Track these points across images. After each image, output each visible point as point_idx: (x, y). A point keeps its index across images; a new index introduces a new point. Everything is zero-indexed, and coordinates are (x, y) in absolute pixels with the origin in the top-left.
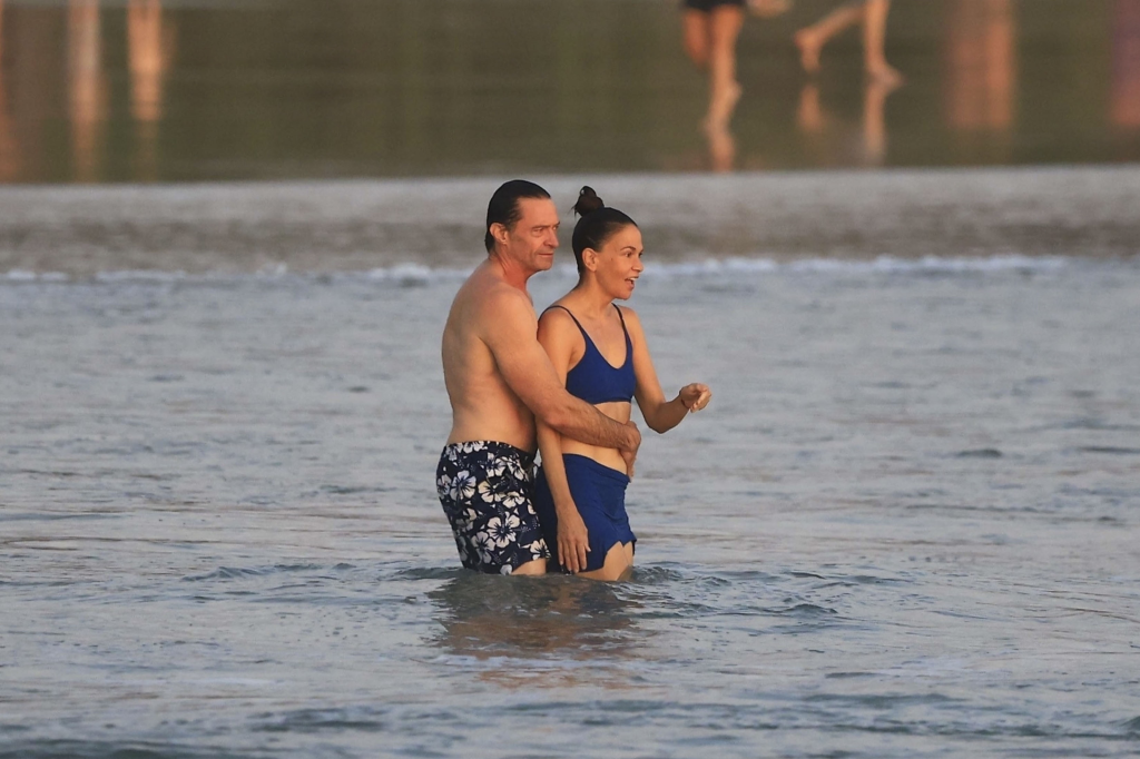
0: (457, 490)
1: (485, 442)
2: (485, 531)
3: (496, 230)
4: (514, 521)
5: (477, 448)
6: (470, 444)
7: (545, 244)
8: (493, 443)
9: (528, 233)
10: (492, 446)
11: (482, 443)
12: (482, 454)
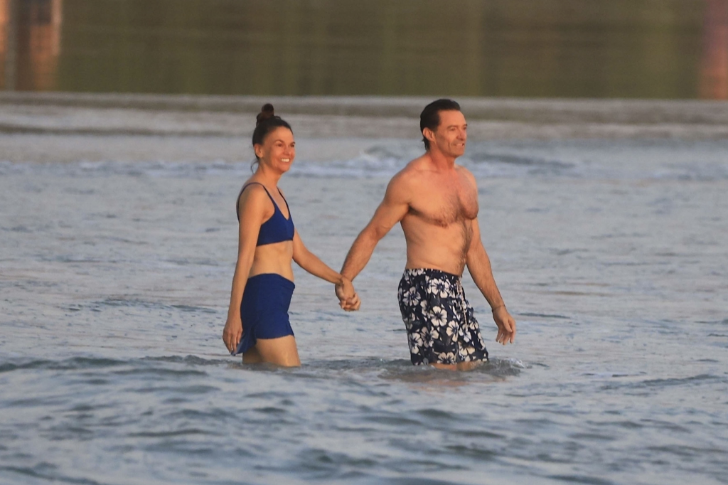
0: (409, 299)
1: (424, 270)
2: (419, 333)
3: (427, 132)
4: (435, 335)
5: (420, 273)
6: (416, 270)
7: (457, 138)
8: (429, 270)
9: (446, 132)
10: (428, 272)
11: (423, 270)
12: (423, 277)
